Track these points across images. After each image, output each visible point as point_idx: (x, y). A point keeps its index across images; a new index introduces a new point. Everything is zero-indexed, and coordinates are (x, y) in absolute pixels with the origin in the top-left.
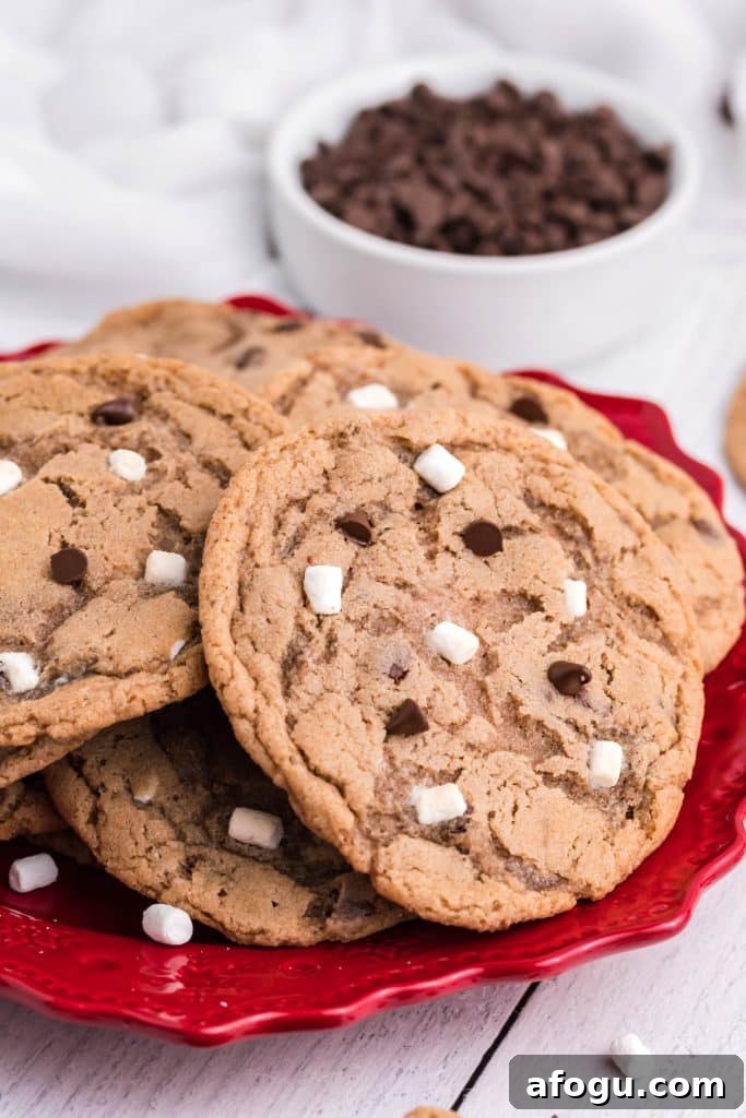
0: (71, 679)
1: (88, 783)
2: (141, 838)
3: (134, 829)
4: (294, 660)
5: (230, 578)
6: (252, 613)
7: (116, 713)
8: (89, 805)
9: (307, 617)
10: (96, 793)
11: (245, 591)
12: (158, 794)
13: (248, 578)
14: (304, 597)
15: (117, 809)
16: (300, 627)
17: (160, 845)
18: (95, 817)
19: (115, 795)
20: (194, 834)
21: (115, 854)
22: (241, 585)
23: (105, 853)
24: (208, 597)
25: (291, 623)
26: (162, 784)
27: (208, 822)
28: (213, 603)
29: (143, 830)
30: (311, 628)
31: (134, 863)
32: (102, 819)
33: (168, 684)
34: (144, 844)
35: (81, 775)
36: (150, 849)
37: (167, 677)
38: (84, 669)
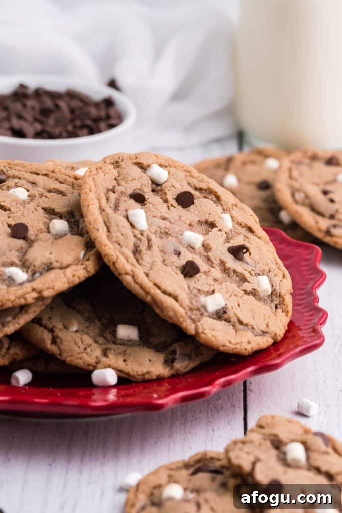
0: (41, 273)
1: (45, 327)
2: (81, 345)
3: (76, 341)
4: (137, 251)
5: (100, 220)
6: (114, 232)
7: (68, 282)
8: (50, 336)
9: (137, 232)
10: (51, 331)
11: (108, 224)
12: (79, 327)
13: (106, 219)
14: (131, 225)
15: (65, 334)
16: (135, 236)
17: (89, 346)
18: (54, 341)
19: (60, 330)
20: (101, 340)
21: (70, 354)
22: (105, 223)
23: (64, 355)
24: (94, 228)
25: (131, 235)
26: (78, 322)
27: (105, 335)
28: (98, 230)
29: (80, 340)
30: (140, 236)
31: (80, 356)
32: (58, 340)
33: (85, 268)
34: (82, 346)
35: (41, 325)
36: (85, 349)
37: (84, 266)
38: (46, 268)
